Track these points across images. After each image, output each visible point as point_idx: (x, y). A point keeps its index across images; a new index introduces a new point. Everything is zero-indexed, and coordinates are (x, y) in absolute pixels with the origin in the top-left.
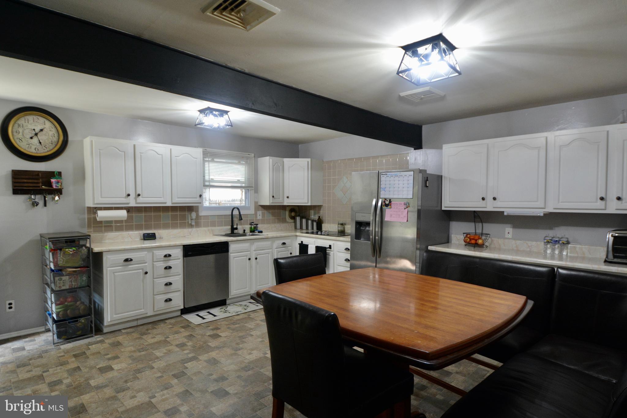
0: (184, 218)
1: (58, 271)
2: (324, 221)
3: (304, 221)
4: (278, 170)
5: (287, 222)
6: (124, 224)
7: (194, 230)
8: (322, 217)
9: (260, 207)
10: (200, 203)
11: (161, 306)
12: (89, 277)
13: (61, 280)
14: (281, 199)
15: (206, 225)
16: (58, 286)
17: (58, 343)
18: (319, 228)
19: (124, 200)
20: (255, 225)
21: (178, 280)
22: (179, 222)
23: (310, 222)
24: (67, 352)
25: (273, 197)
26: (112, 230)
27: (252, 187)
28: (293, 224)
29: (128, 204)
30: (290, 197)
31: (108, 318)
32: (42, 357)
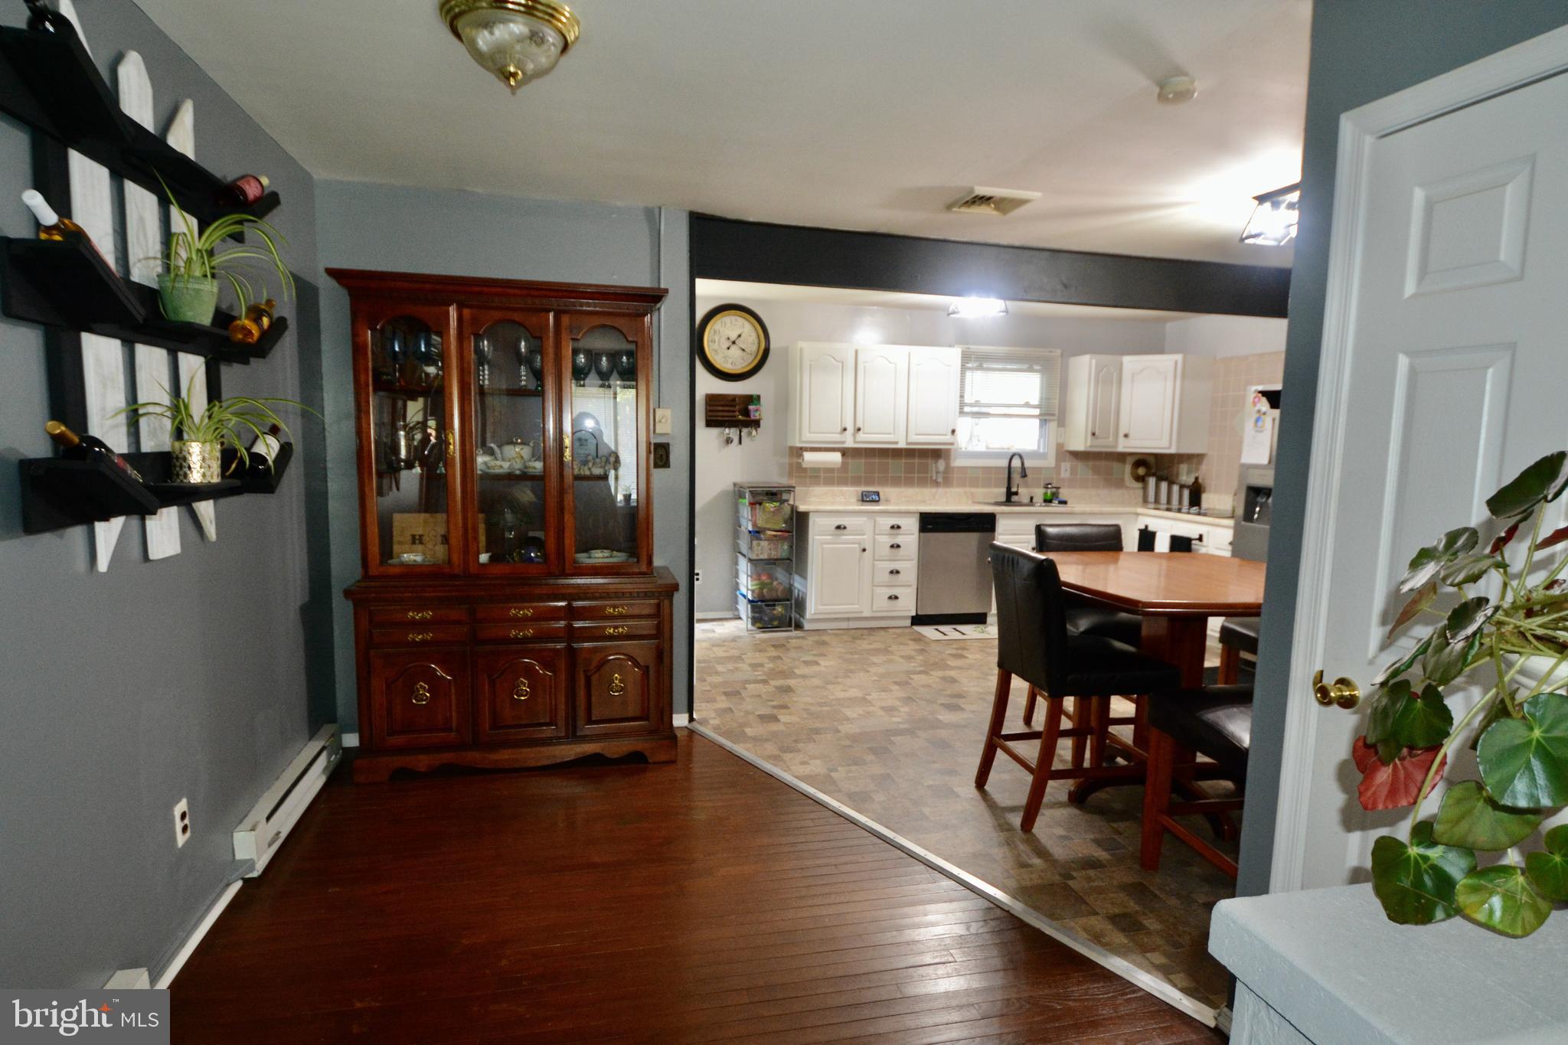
0: (925, 469)
1: (757, 533)
2: (1207, 489)
3: (1164, 485)
4: (1110, 381)
5: (1127, 487)
6: (836, 475)
7: (941, 490)
8: (1203, 480)
9: (1068, 455)
10: (952, 444)
11: (882, 604)
12: (791, 547)
13: (759, 545)
14: (1111, 439)
15: (962, 483)
16: (756, 553)
17: (752, 630)
18: (1195, 500)
19: (837, 437)
20: (1054, 490)
21: (909, 568)
22: (916, 475)
23: (1176, 488)
24: (764, 641)
25: (1094, 434)
26: (818, 484)
27: (1053, 415)
28: (1140, 493)
29: (844, 442)
30: (1131, 435)
31: (812, 608)
32: (736, 641)
